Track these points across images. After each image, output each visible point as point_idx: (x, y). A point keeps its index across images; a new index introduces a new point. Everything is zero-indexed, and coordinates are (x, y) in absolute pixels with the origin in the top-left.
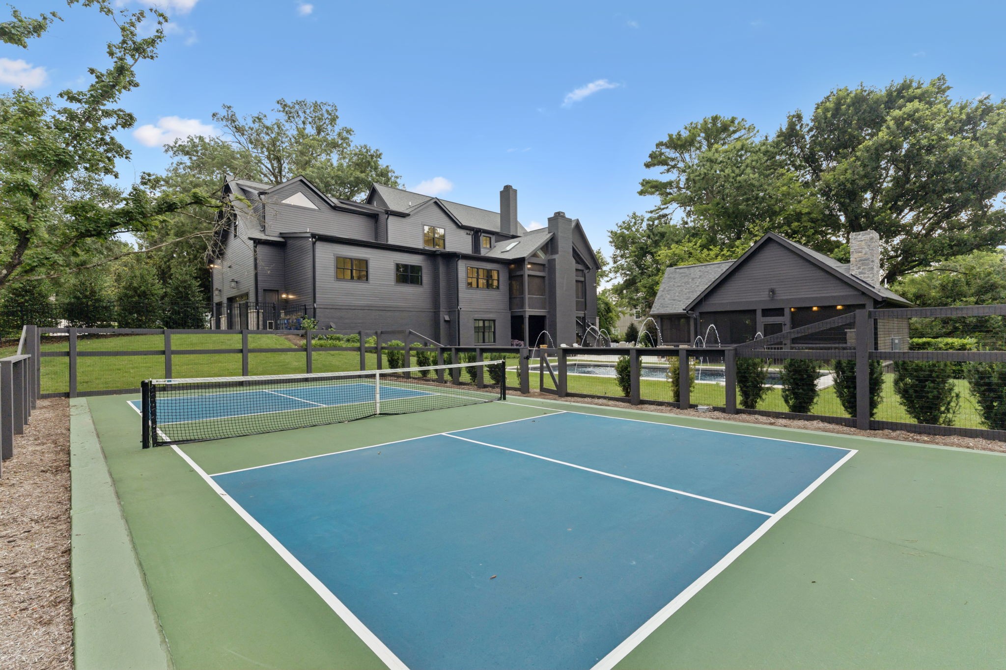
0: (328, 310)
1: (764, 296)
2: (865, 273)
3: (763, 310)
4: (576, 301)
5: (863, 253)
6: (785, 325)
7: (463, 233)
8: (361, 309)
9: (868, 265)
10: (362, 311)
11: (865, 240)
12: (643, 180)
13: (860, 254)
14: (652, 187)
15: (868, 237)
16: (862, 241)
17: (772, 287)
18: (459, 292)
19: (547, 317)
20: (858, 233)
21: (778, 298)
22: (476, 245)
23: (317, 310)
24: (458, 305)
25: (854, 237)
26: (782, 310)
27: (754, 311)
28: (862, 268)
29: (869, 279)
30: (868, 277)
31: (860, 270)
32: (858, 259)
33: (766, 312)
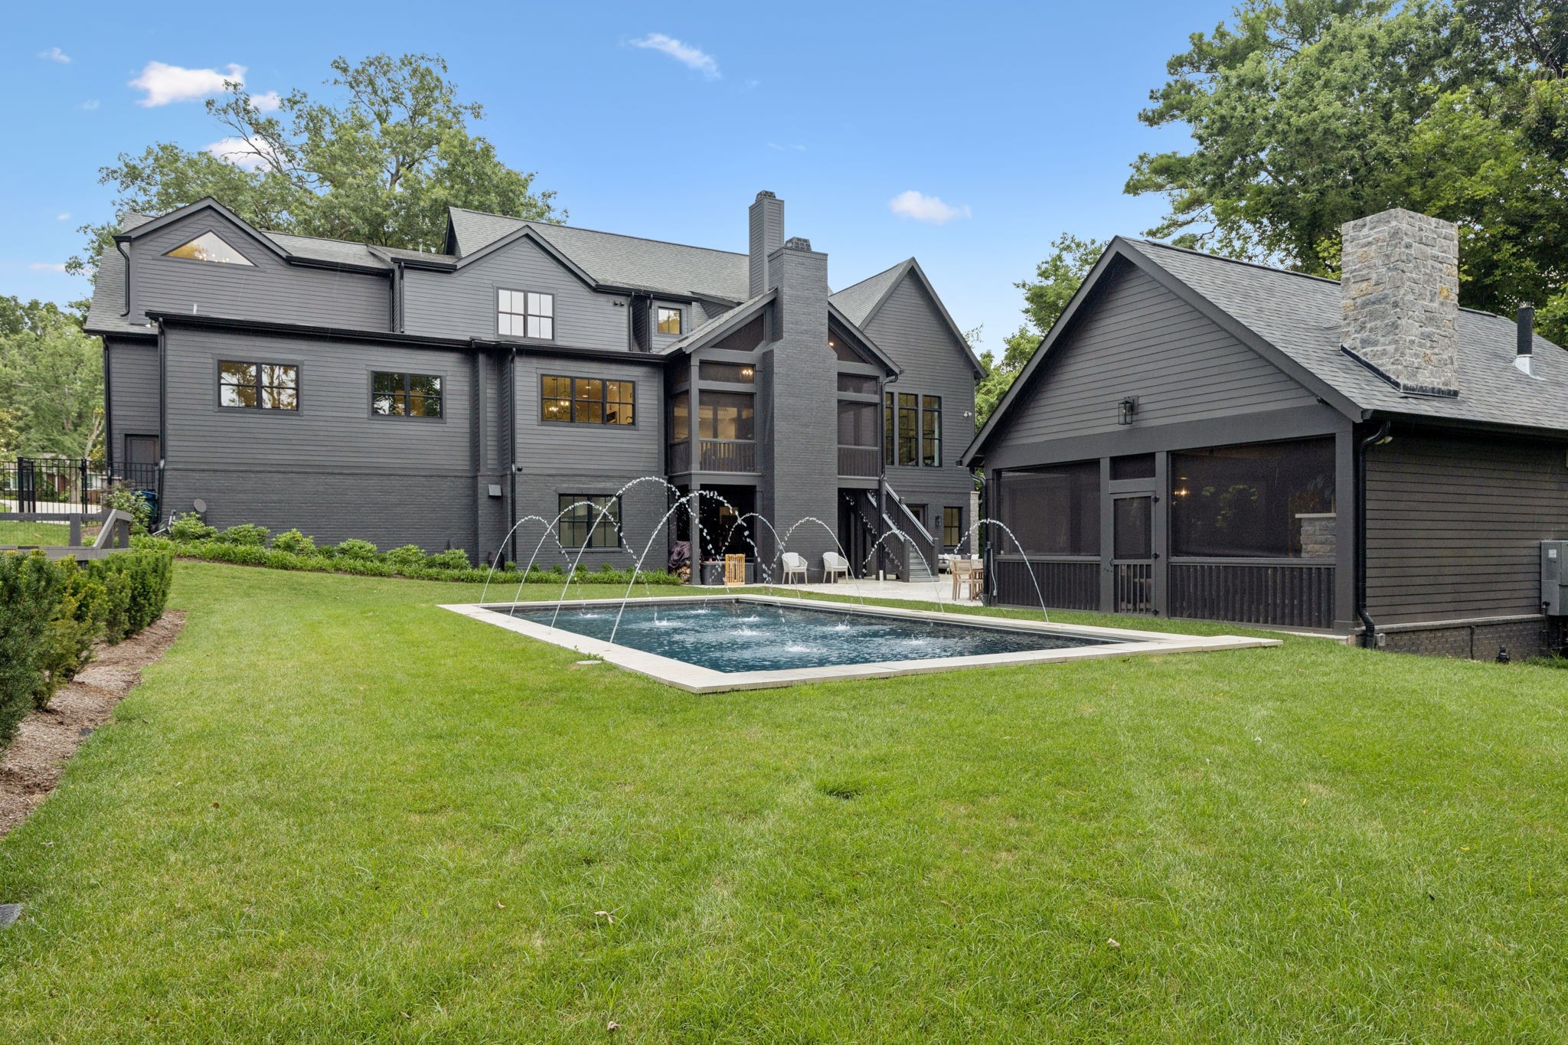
0: (197, 475)
1: (1111, 422)
2: (1375, 343)
3: (1111, 458)
4: (839, 450)
5: (1373, 282)
6: (1156, 500)
7: (604, 302)
8: (278, 472)
9: (1383, 316)
10: (280, 476)
11: (1377, 240)
12: (1141, 158)
13: (1364, 285)
14: (1158, 171)
15: (1384, 230)
16: (1369, 244)
17: (1126, 395)
18: (517, 431)
19: (758, 489)
20: (1360, 222)
21: (1145, 424)
22: (639, 328)
23: (167, 474)
24: (513, 462)
25: (1351, 233)
26: (1151, 457)
27: (1095, 463)
28: (1369, 326)
29: (1385, 360)
30: (1384, 353)
31: (1365, 334)
32: (1359, 301)
33: (1122, 466)
